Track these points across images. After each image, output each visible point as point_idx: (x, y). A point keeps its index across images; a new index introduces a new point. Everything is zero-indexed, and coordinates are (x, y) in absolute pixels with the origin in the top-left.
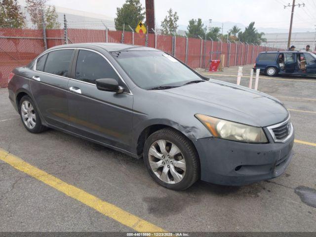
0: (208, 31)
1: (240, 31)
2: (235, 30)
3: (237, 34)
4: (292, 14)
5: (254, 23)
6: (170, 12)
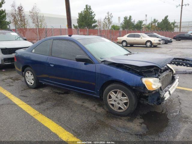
0: (136, 23)
1: (158, 22)
2: (155, 21)
3: (156, 23)
4: (182, 11)
5: (168, 16)
6: (108, 13)
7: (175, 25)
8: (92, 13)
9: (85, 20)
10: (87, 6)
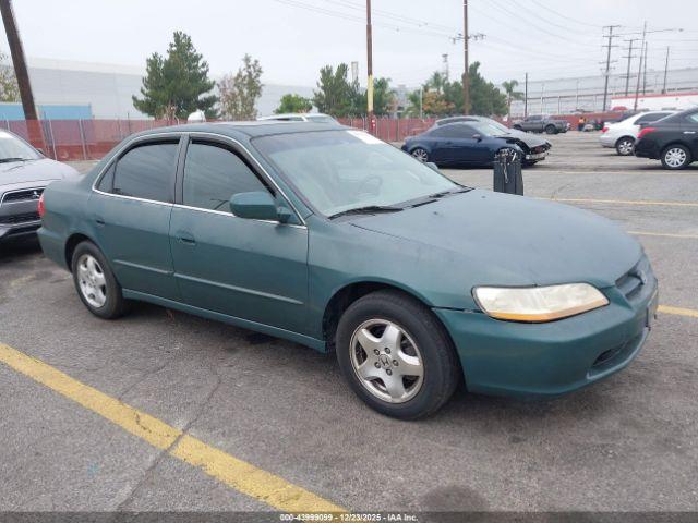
1: (447, 82)
6: (247, 60)
7: (516, 89)
8: (197, 59)
9: (168, 84)
10: (177, 36)
